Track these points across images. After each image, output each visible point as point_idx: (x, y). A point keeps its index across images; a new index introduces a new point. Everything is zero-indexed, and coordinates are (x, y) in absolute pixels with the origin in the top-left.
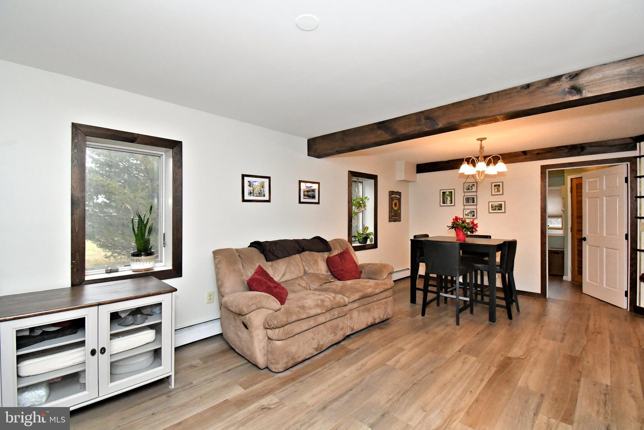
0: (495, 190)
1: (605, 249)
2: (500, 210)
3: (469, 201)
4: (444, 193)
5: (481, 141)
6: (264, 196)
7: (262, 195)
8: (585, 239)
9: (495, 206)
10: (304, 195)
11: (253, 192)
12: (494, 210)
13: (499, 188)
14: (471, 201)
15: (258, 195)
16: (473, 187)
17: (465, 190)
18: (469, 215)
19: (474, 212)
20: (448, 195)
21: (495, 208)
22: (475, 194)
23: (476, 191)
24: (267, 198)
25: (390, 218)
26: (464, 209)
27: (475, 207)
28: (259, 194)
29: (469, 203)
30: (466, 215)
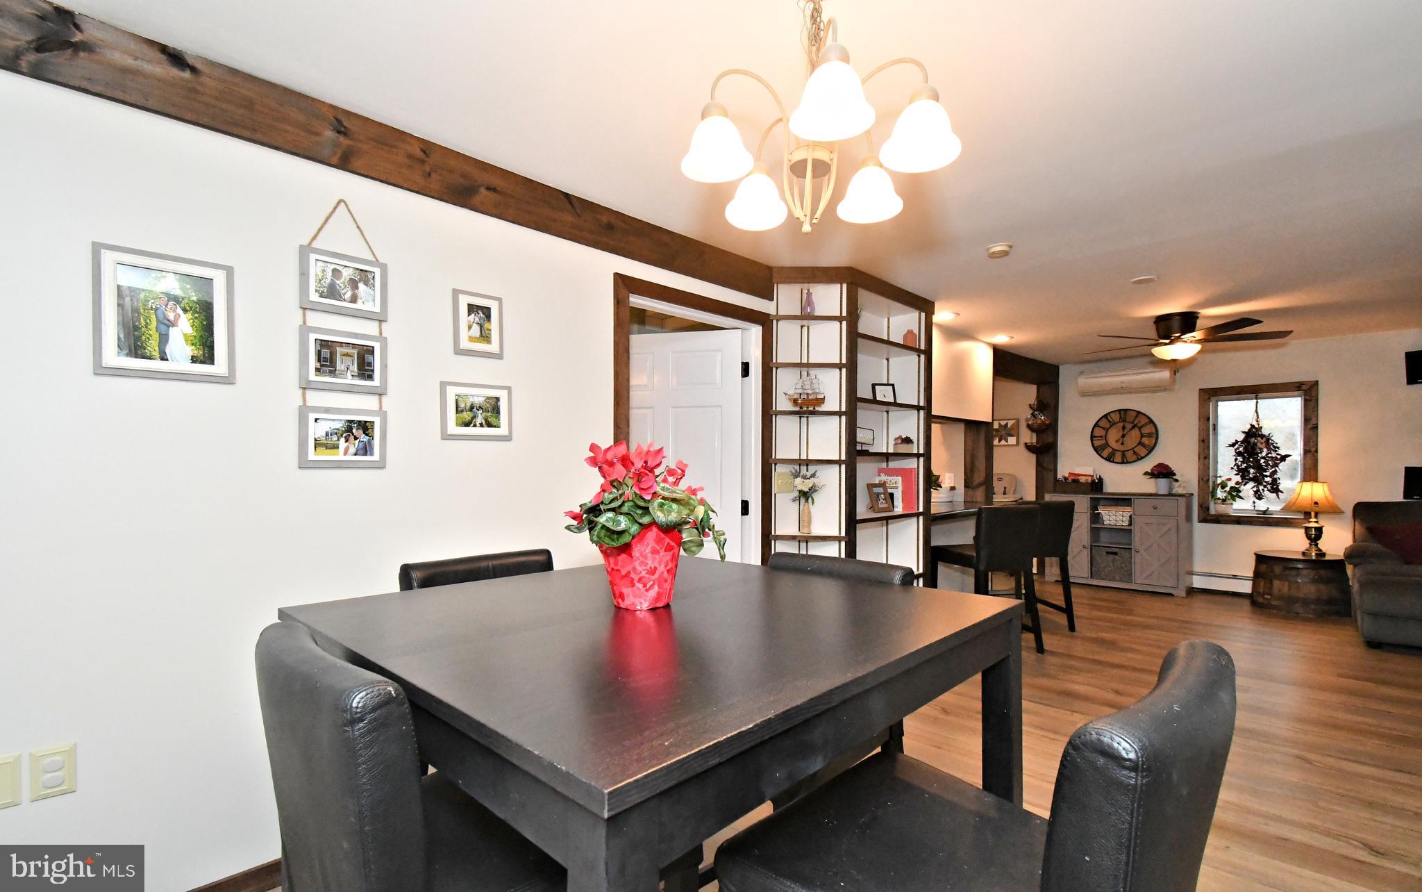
0: (470, 327)
2: (489, 425)
9: (472, 408)
12: (467, 425)
13: (486, 325)
16: (361, 285)
17: (314, 297)
18: (336, 447)
21: (471, 414)
22: (373, 328)
23: (380, 316)
26: (304, 411)
27: (370, 403)
29: (333, 372)
30: (317, 444)
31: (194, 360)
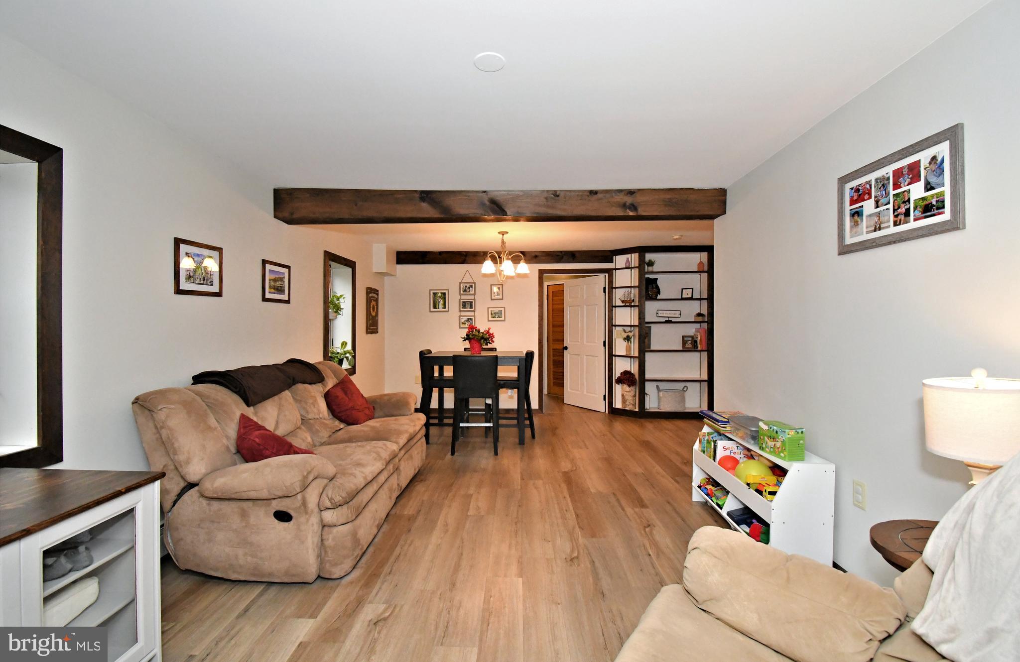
0: (494, 293)
1: (585, 356)
2: (500, 317)
3: (466, 306)
4: (435, 294)
5: (503, 235)
6: (212, 285)
7: (209, 281)
8: (566, 348)
9: (495, 313)
10: (270, 287)
11: (194, 275)
12: (494, 318)
14: (468, 306)
15: (202, 282)
16: (471, 288)
17: (462, 292)
18: (466, 324)
19: (471, 319)
20: (440, 297)
21: (494, 315)
22: (472, 297)
23: (474, 294)
24: (215, 289)
25: (367, 328)
26: (460, 316)
27: (472, 314)
28: (204, 280)
29: (465, 308)
30: (462, 323)
31: (443, 308)
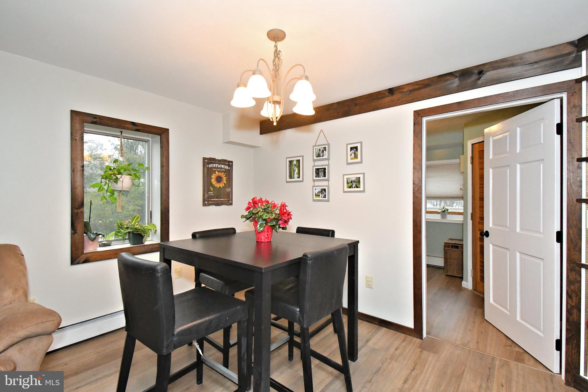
0: (351, 155)
2: (357, 187)
3: (320, 174)
4: (291, 162)
9: (352, 182)
12: (350, 187)
13: (356, 153)
14: (321, 174)
16: (324, 151)
17: (315, 158)
18: (319, 196)
19: (325, 190)
20: (295, 165)
21: (351, 184)
22: (326, 162)
23: (328, 159)
25: (204, 201)
26: (314, 186)
27: (326, 183)
29: (319, 177)
30: (316, 195)
31: (298, 178)
